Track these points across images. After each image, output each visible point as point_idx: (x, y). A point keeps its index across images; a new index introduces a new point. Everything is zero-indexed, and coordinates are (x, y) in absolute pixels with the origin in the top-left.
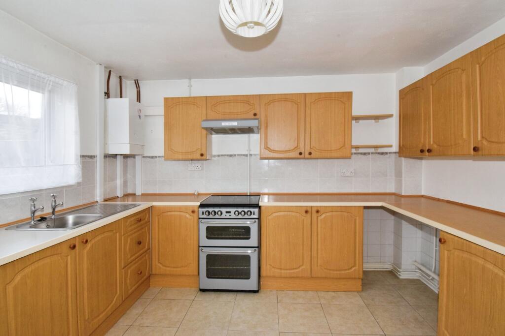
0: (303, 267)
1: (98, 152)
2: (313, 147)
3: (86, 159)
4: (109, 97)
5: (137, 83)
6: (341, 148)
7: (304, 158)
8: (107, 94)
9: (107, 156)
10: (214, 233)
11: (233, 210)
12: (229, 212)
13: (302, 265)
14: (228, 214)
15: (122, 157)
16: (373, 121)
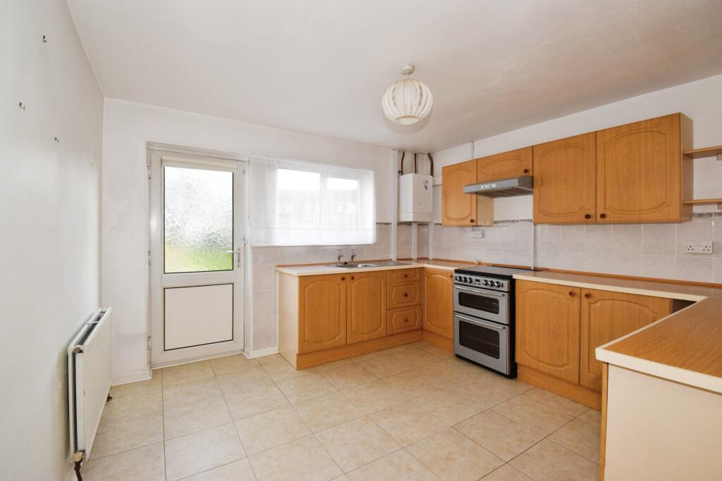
0: (568, 367)
1: (392, 219)
2: (610, 206)
3: (382, 226)
4: (402, 174)
5: (430, 156)
6: (660, 206)
7: (596, 223)
8: (401, 172)
9: (400, 224)
10: (466, 300)
11: (482, 279)
12: (478, 281)
13: (567, 365)
14: (477, 282)
15: (416, 224)
16: (715, 158)
